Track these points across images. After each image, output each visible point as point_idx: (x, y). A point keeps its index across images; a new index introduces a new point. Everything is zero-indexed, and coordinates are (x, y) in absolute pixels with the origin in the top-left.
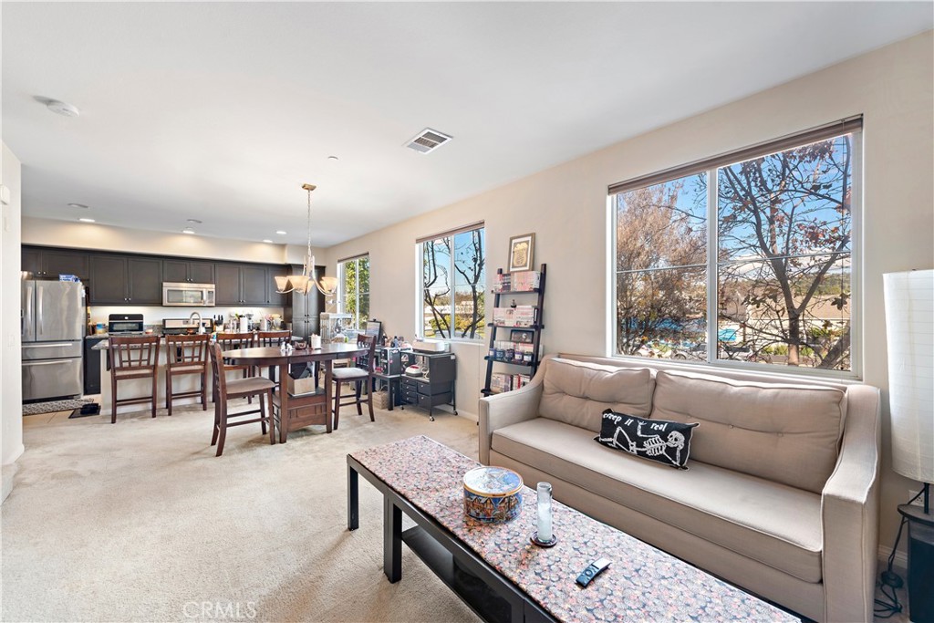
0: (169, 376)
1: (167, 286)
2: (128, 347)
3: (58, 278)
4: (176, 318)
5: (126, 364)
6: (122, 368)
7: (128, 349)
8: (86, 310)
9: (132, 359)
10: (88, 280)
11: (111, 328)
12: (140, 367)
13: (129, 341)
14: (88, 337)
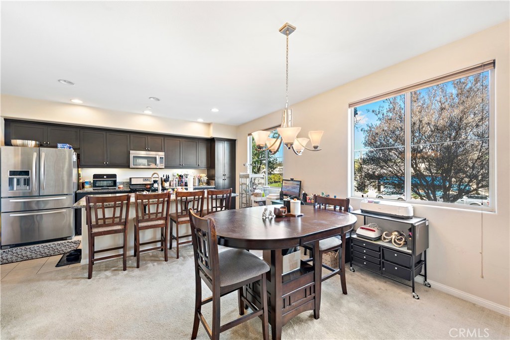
0: (137, 231)
1: (133, 153)
2: (103, 206)
3: (56, 147)
4: (139, 176)
5: (101, 222)
6: (98, 226)
7: (103, 208)
8: (78, 170)
9: (106, 217)
10: (79, 149)
11: (94, 185)
12: (113, 224)
13: (104, 200)
14: (79, 191)
